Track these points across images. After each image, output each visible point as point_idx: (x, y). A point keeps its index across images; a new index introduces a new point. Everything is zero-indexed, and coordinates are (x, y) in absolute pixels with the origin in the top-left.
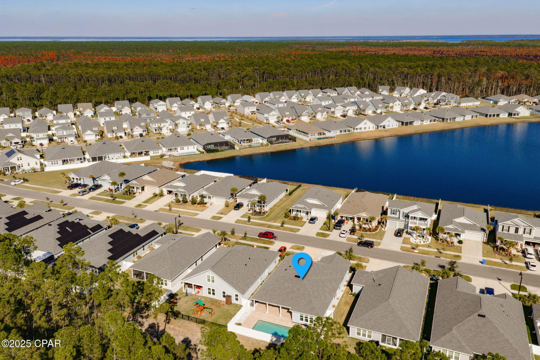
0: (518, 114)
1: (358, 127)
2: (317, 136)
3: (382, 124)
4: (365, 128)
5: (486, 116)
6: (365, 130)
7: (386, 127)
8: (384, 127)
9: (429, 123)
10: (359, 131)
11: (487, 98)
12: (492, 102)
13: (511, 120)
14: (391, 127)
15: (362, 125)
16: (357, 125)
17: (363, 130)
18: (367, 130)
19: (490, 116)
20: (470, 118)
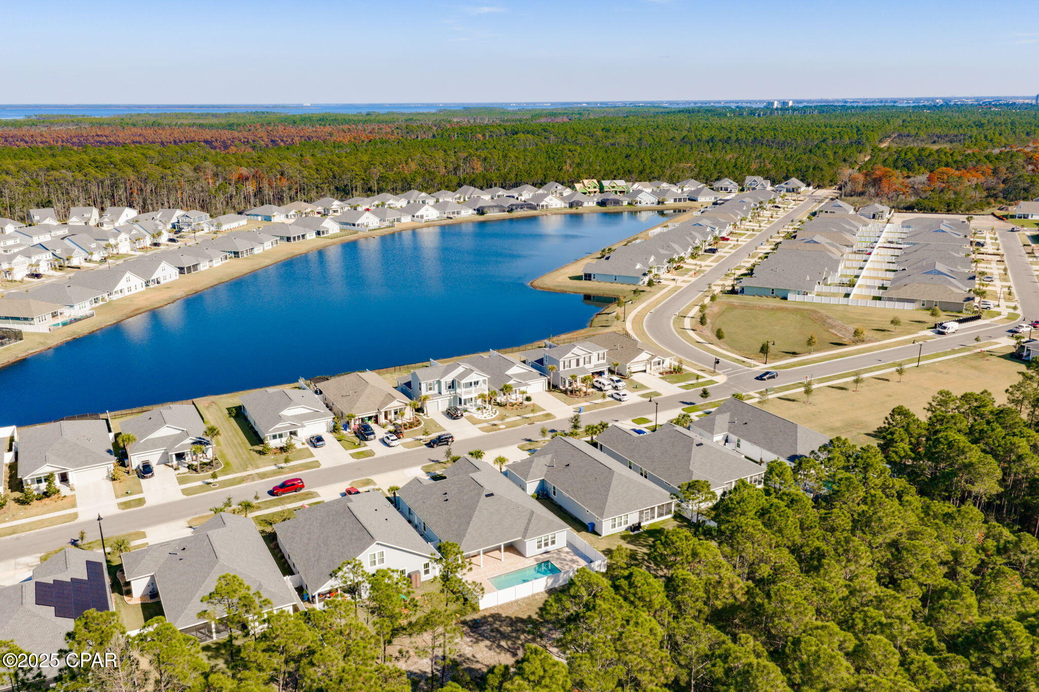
0: (327, 231)
1: (118, 288)
2: (51, 321)
3: (154, 277)
4: (129, 289)
5: (288, 239)
6: (130, 293)
7: (162, 282)
8: (158, 283)
9: (220, 263)
10: (120, 296)
11: (248, 213)
12: (260, 218)
13: (321, 242)
14: (168, 280)
15: (122, 284)
16: (115, 286)
17: (126, 293)
18: (134, 291)
19: (294, 238)
20: (270, 247)
